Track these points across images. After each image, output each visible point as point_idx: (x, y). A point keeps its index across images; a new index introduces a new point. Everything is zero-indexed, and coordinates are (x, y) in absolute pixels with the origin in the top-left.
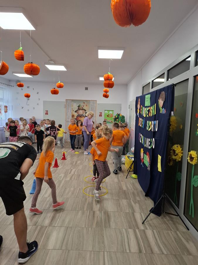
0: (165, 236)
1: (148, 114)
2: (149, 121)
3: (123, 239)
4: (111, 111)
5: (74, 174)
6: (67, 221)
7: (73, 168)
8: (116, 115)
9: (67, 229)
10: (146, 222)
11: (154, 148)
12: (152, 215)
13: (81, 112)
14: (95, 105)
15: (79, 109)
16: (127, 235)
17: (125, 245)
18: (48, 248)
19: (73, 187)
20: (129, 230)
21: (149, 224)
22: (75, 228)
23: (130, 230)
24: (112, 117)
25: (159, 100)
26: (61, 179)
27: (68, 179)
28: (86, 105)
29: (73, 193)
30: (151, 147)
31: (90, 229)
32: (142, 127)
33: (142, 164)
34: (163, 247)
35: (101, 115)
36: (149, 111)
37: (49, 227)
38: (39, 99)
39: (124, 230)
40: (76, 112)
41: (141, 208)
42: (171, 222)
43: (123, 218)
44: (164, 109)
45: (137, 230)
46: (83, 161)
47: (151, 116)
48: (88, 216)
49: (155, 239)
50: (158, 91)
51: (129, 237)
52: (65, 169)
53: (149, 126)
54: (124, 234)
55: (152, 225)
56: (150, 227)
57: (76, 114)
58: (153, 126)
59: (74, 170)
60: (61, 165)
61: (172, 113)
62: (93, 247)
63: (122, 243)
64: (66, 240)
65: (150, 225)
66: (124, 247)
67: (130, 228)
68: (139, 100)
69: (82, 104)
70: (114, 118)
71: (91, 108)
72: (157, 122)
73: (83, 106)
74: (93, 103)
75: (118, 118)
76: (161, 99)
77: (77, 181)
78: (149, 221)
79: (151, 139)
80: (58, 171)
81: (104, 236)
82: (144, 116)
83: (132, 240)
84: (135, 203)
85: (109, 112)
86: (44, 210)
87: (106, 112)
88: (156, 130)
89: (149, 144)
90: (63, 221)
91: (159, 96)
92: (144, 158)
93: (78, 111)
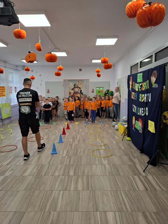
0: (162, 179)
1: (141, 89)
2: (142, 94)
3: (132, 182)
4: (101, 88)
5: (80, 139)
6: (86, 172)
7: (78, 135)
10: (146, 171)
11: (147, 114)
12: (150, 166)
13: (76, 90)
14: (88, 83)
15: (75, 87)
16: (134, 180)
17: (134, 186)
18: (79, 190)
19: (82, 148)
21: (149, 171)
24: (103, 93)
25: (151, 77)
26: (71, 143)
27: (77, 143)
28: (81, 84)
29: (84, 153)
30: (144, 114)
31: (105, 176)
32: (135, 99)
33: (133, 128)
34: (163, 186)
35: (93, 92)
36: (141, 86)
37: (74, 176)
38: (42, 81)
39: (130, 176)
40: (72, 89)
41: (139, 161)
42: (164, 170)
43: (127, 168)
44: (156, 84)
45: (141, 176)
46: (83, 129)
47: (144, 90)
48: (100, 168)
49: (155, 182)
50: (150, 70)
51: (135, 181)
52: (71, 136)
53: (142, 98)
54: (131, 179)
55: (151, 172)
56: (150, 174)
57: (72, 92)
58: (145, 98)
59: (78, 136)
60: (67, 133)
61: (164, 87)
62: (111, 188)
63: (132, 185)
64: (89, 183)
65: (150, 173)
66: (134, 187)
69: (77, 83)
70: (104, 94)
71: (85, 86)
72: (150, 95)
73: (78, 84)
74: (86, 82)
76: (153, 76)
77: (84, 144)
78: (148, 170)
79: (144, 108)
80: (66, 137)
82: (137, 91)
83: (138, 183)
84: (134, 158)
85: (99, 89)
86: (66, 165)
87: (98, 88)
88: (150, 101)
89: (142, 112)
90: (84, 172)
91: (151, 74)
92: (135, 123)
93: (74, 89)
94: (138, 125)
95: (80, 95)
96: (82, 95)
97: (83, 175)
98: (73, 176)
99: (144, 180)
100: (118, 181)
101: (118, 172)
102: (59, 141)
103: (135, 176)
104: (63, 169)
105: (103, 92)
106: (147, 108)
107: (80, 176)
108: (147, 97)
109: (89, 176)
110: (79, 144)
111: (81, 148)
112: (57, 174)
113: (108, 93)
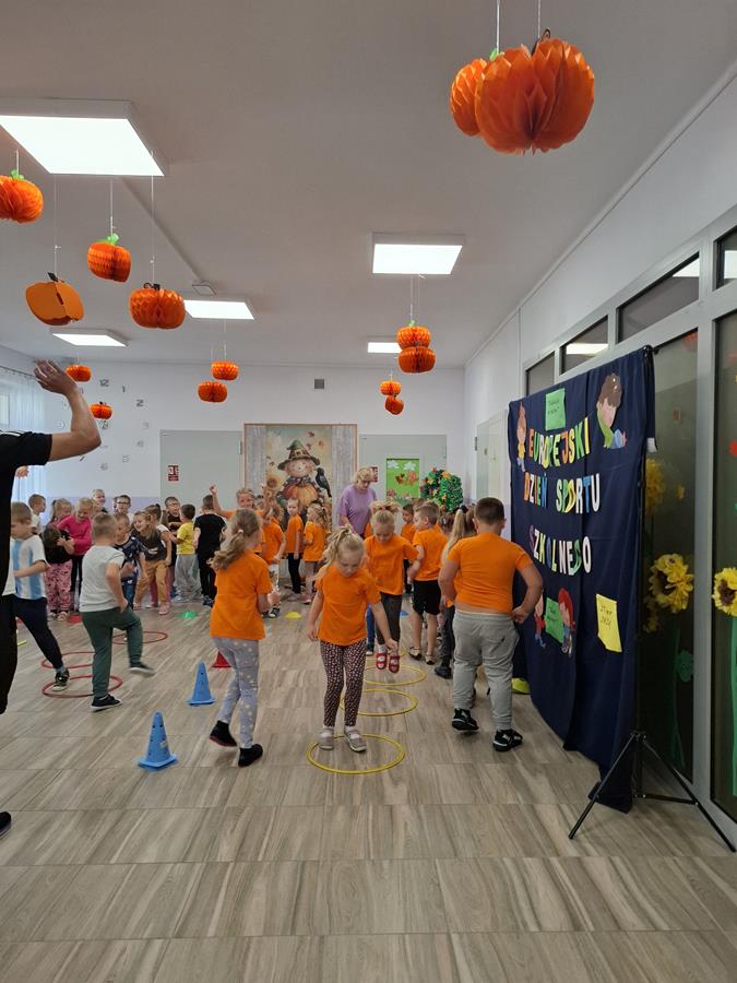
0: (654, 874)
1: (559, 456)
2: (565, 481)
3: (509, 888)
4: (410, 463)
5: (297, 685)
6: (298, 842)
7: (291, 668)
8: (427, 475)
9: (303, 866)
10: (583, 832)
11: (588, 568)
12: (600, 810)
13: (301, 468)
14: (352, 441)
15: (293, 457)
16: (523, 878)
17: (519, 907)
20: (525, 859)
21: (594, 837)
22: (329, 862)
23: (530, 859)
24: (415, 483)
25: (599, 405)
27: (277, 704)
28: (320, 443)
29: (303, 750)
30: (577, 568)
31: (386, 864)
32: (539, 504)
33: (538, 636)
34: (655, 908)
36: (561, 445)
37: (235, 866)
38: (146, 426)
39: (507, 861)
40: (281, 467)
41: (555, 785)
42: (667, 827)
43: (497, 823)
44: (618, 432)
45: (554, 861)
47: (571, 461)
48: (370, 823)
49: (621, 885)
50: (594, 376)
51: (528, 882)
53: (565, 497)
54: (509, 874)
55: (604, 840)
56: (600, 849)
57: (282, 477)
58: (579, 496)
59: (291, 675)
61: (651, 441)
62: (406, 921)
63: (509, 904)
65: (597, 841)
66: (517, 915)
67: (529, 854)
68: (523, 411)
69: (304, 440)
70: (421, 488)
71: (339, 452)
72: (594, 481)
73: (309, 445)
74: (345, 436)
75: (438, 485)
76: (606, 400)
78: (592, 827)
79: (577, 542)
81: (439, 885)
82: (546, 466)
83: (541, 894)
84: (534, 774)
85: (401, 467)
86: (208, 809)
87: (394, 464)
88: (596, 507)
89: (570, 558)
90: (285, 844)
91: (599, 393)
92: (544, 613)
93: (292, 464)
94: (557, 619)
95: (318, 490)
96: (324, 492)
97: (280, 860)
98: (227, 864)
99: (570, 878)
100: (443, 885)
101: (452, 842)
102: (194, 698)
103: (528, 861)
104: (185, 830)
105: (417, 480)
106: (586, 541)
107: (266, 865)
108: (586, 493)
109: (308, 864)
110: (287, 710)
111: (294, 730)
112: (151, 855)
113: (436, 485)
